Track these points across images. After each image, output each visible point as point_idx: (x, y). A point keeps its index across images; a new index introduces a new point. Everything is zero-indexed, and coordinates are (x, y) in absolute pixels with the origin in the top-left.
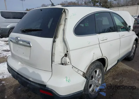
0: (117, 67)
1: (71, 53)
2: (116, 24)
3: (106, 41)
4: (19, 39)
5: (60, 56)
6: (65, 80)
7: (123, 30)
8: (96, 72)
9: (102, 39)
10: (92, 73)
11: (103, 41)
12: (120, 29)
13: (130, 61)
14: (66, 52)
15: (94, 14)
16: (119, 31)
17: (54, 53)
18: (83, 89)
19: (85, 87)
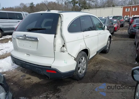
0: (97, 58)
1: (67, 45)
2: (94, 24)
3: (88, 37)
4: (27, 36)
5: (59, 46)
6: (64, 62)
7: (100, 29)
8: (82, 59)
9: (86, 36)
10: (80, 59)
11: (86, 37)
12: (98, 29)
13: (106, 53)
14: (63, 44)
15: (79, 17)
16: (97, 30)
17: (55, 45)
18: (75, 69)
19: (76, 68)
